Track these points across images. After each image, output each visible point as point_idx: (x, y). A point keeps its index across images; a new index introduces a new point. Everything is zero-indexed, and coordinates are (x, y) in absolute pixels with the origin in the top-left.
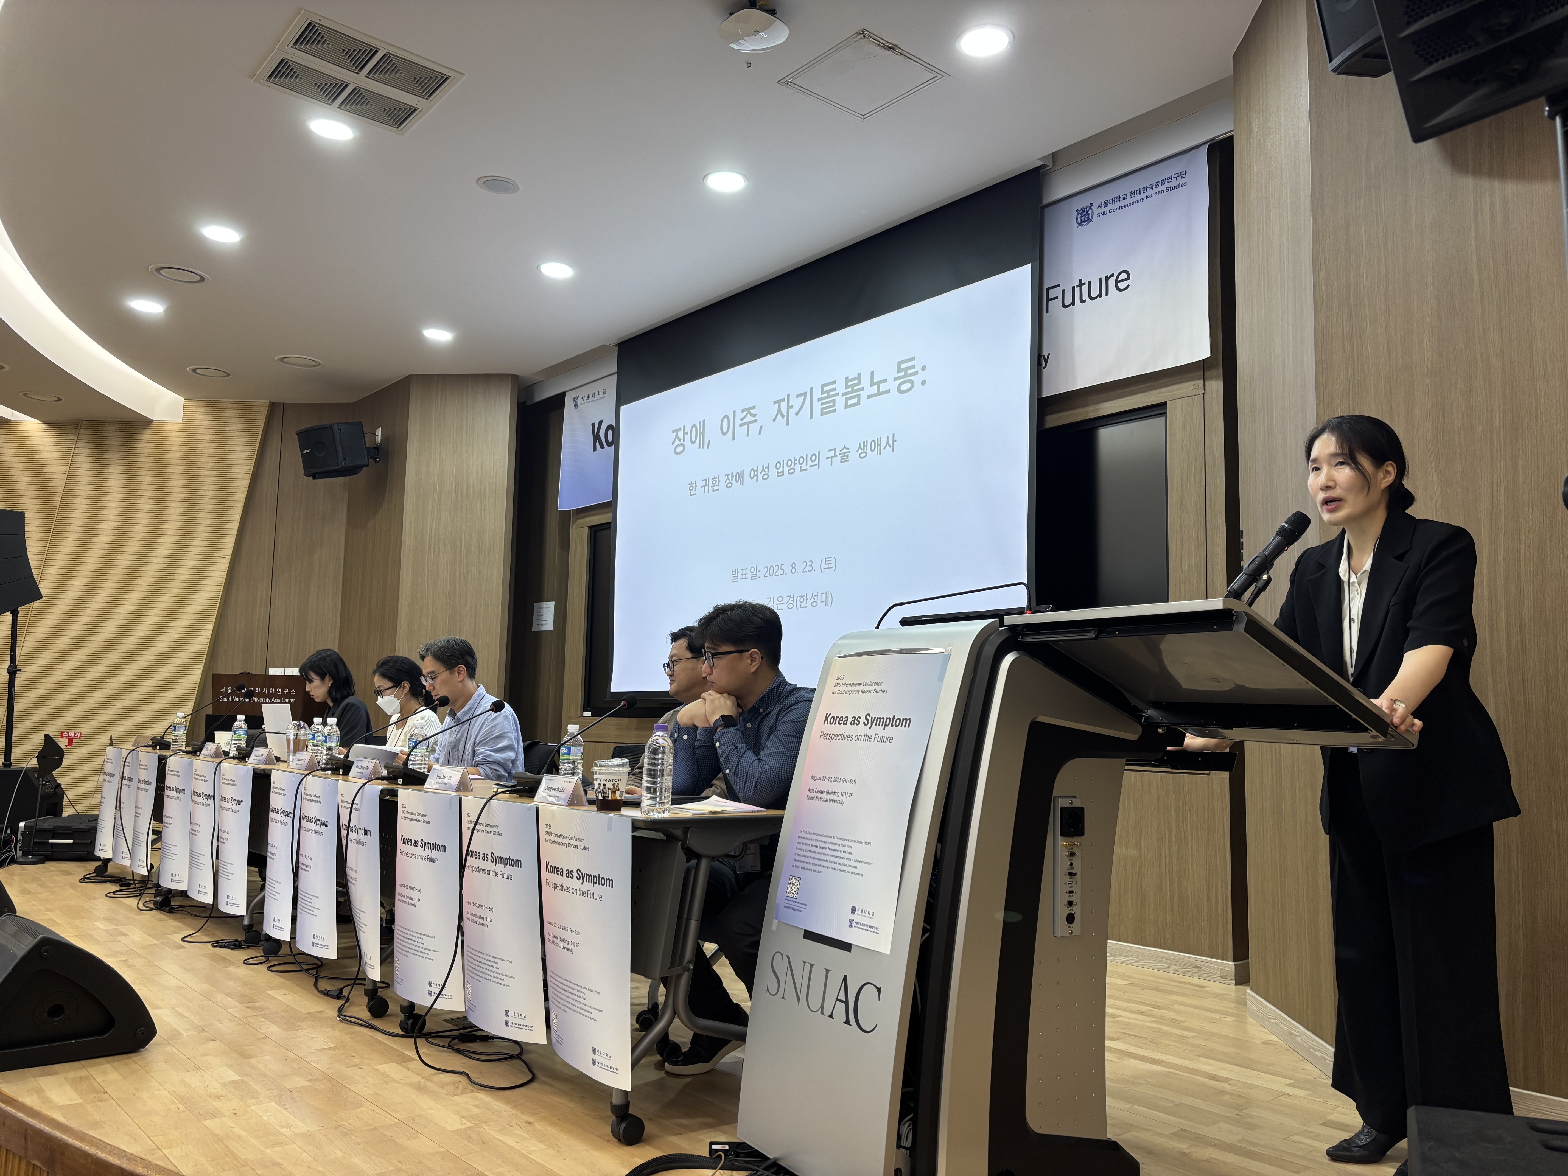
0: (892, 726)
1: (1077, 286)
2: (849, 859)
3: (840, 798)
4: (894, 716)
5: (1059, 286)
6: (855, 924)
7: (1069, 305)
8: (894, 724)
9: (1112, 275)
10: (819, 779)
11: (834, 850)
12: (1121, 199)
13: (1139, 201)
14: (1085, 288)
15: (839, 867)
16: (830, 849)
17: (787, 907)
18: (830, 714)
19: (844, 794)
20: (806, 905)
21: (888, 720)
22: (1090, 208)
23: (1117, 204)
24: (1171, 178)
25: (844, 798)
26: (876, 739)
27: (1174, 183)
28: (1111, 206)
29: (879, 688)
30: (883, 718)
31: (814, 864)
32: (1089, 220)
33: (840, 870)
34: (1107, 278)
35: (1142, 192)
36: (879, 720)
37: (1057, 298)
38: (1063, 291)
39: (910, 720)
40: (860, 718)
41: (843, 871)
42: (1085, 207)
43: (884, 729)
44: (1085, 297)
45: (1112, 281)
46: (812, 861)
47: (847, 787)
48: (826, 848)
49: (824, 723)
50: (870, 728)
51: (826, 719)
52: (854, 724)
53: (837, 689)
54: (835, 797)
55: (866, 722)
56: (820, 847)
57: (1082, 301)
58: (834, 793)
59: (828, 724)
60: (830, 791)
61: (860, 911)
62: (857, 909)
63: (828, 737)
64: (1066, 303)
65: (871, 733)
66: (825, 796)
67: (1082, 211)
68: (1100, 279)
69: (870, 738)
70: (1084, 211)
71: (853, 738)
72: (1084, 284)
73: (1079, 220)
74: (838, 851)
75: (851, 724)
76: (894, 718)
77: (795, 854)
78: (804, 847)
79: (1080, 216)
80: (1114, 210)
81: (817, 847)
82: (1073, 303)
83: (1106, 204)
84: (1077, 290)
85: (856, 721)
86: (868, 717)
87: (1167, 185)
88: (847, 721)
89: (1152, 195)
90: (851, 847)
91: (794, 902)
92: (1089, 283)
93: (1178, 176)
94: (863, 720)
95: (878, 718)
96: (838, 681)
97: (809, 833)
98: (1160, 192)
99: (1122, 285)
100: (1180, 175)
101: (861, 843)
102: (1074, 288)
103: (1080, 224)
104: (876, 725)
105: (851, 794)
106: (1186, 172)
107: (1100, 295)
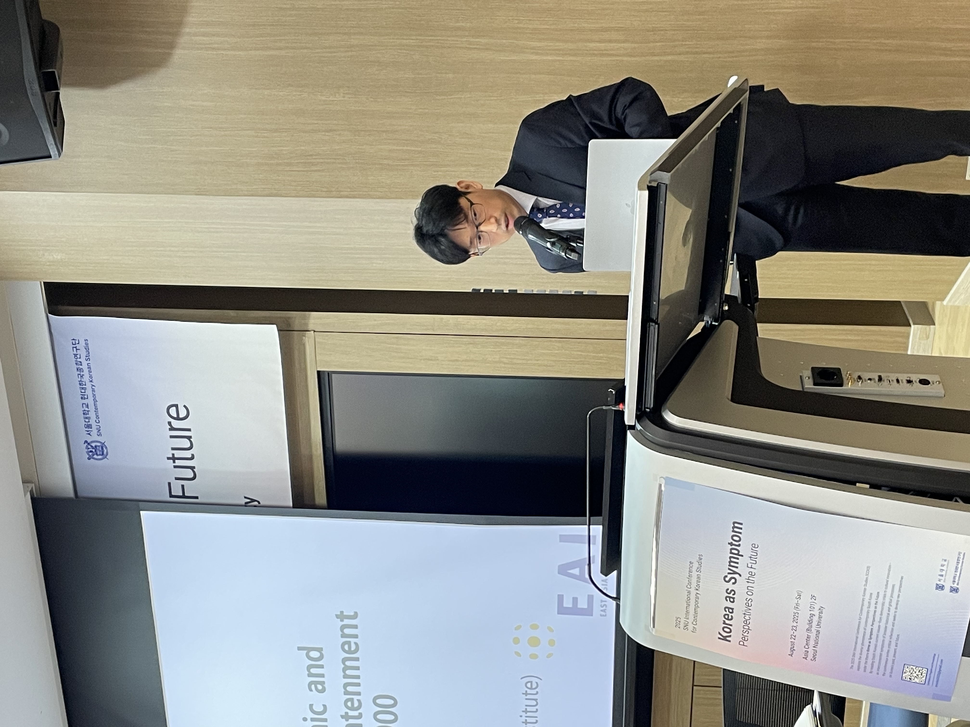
0: (739, 545)
1: (174, 462)
2: (885, 596)
3: (816, 612)
4: (729, 544)
5: (169, 484)
6: (955, 585)
7: (194, 472)
8: (737, 543)
9: (170, 423)
10: (793, 644)
11: (874, 618)
12: (87, 409)
13: (93, 390)
14: (178, 454)
15: (893, 610)
16: (873, 624)
17: (937, 682)
18: (720, 633)
19: (812, 608)
20: (935, 655)
21: (733, 551)
22: (89, 444)
23: (92, 414)
24: (75, 355)
25: (817, 607)
26: (754, 566)
27: (83, 353)
28: (92, 422)
29: (696, 565)
30: (730, 557)
31: (889, 645)
32: (103, 446)
33: (896, 608)
34: (172, 429)
35: (84, 386)
36: (732, 564)
37: (183, 486)
38: (177, 479)
39: (734, 523)
40: (728, 589)
41: (897, 604)
42: (86, 450)
43: (742, 556)
44: (188, 454)
45: (176, 424)
46: (886, 649)
47: (805, 601)
48: (872, 629)
49: (730, 641)
50: (740, 575)
51: (725, 639)
52: (734, 598)
53: (690, 627)
54: (815, 619)
55: (733, 581)
56: (871, 638)
57: (192, 458)
58: (810, 622)
59: (730, 636)
60: (807, 626)
61: (941, 578)
62: (939, 583)
63: (745, 634)
64: (191, 475)
65: (745, 575)
66: (813, 636)
67: (91, 454)
68: (172, 437)
69: (752, 575)
70: (91, 451)
71: (749, 597)
72: (173, 455)
73: (100, 457)
74: (875, 612)
75: (733, 602)
76: (731, 544)
77: (878, 674)
78: (870, 661)
79: (95, 456)
80: (97, 417)
81: (870, 642)
82: (192, 468)
83: (89, 426)
84: (178, 463)
85: (731, 595)
86: (727, 579)
87: (83, 360)
88: (729, 608)
89: (91, 377)
90: (871, 594)
91: (931, 672)
92: (173, 449)
93: (76, 347)
94: (730, 586)
95: (730, 565)
96: (682, 625)
97: (854, 655)
98: (89, 368)
99: (183, 414)
100: (75, 346)
101: (866, 581)
102: (175, 467)
103: (104, 455)
104: (737, 567)
105: (813, 597)
106: (74, 339)
107: (189, 438)
